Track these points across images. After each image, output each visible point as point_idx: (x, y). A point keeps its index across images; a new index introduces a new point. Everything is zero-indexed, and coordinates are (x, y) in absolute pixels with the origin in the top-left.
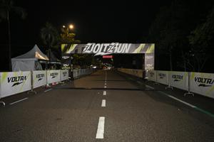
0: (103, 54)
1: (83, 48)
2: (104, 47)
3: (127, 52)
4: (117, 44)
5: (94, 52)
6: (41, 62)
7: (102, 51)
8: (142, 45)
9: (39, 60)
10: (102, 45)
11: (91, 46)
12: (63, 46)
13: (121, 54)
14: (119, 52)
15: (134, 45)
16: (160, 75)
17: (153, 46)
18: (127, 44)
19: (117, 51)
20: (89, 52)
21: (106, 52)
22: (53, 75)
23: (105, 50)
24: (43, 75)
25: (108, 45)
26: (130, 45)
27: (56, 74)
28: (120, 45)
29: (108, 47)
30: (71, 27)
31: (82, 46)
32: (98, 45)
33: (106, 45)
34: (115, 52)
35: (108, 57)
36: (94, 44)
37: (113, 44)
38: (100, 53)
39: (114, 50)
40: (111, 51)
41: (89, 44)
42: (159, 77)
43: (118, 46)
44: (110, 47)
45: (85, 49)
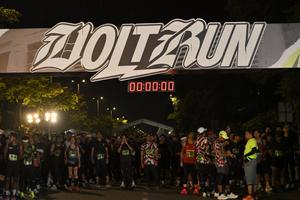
0: (129, 72)
2: (133, 40)
3: (244, 61)
4: (198, 26)
5: (88, 64)
7: (126, 60)
11: (74, 36)
14: (205, 63)
15: (277, 27)
18: (241, 28)
19: (199, 57)
20: (62, 65)
21: (142, 65)
23: (137, 57)
25: (154, 29)
26: (258, 27)
28: (212, 28)
29: (153, 41)
31: (28, 35)
32: (108, 30)
33: (145, 31)
34: (187, 63)
36: (87, 28)
37: (176, 25)
38: (113, 70)
39: (180, 52)
40: (169, 60)
41: (64, 29)
43: (201, 36)
44: (166, 38)
45: (43, 52)
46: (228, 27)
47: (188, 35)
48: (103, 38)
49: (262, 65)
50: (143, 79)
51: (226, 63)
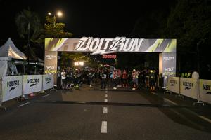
0: (103, 52)
1: (76, 44)
3: (137, 50)
4: (124, 39)
5: (91, 50)
6: (16, 62)
7: (102, 49)
8: (159, 41)
9: (14, 60)
10: (102, 40)
11: (87, 41)
12: (47, 41)
13: (128, 54)
14: (125, 50)
16: (185, 84)
17: (174, 42)
18: (137, 40)
19: (124, 48)
20: (83, 50)
22: (32, 83)
23: (106, 48)
24: (17, 82)
25: (111, 40)
26: (142, 40)
27: (37, 80)
28: (128, 40)
29: (110, 43)
30: (60, 14)
32: (97, 40)
33: (108, 40)
34: (120, 50)
35: (110, 57)
36: (91, 39)
37: (117, 39)
38: (98, 51)
39: (118, 47)
40: (115, 49)
41: (84, 39)
42: (183, 87)
43: (125, 42)
44: (114, 42)
45: (78, 46)
46: (133, 40)
47: (121, 42)
48: (96, 42)
49: (143, 51)
50: (107, 54)
51: (132, 51)
